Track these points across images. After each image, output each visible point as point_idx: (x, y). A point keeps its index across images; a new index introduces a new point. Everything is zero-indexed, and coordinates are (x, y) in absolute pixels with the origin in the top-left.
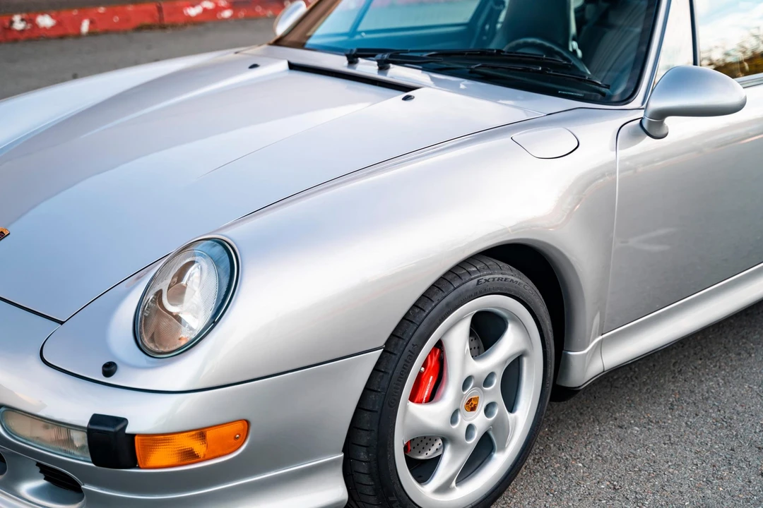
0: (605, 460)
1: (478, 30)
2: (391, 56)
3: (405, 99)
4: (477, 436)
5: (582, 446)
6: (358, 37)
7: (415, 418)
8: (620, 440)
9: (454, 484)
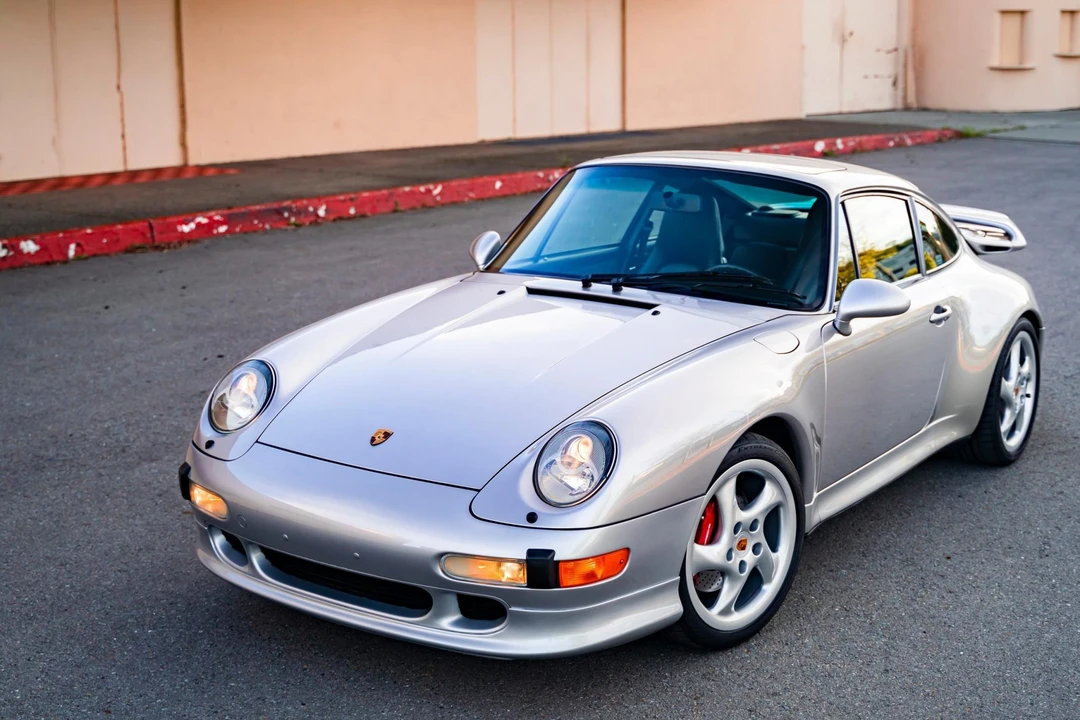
0: (830, 593)
1: (630, 249)
2: (624, 280)
3: (655, 313)
4: (748, 570)
5: (808, 585)
6: (541, 261)
7: (699, 556)
8: (835, 580)
9: (733, 609)
